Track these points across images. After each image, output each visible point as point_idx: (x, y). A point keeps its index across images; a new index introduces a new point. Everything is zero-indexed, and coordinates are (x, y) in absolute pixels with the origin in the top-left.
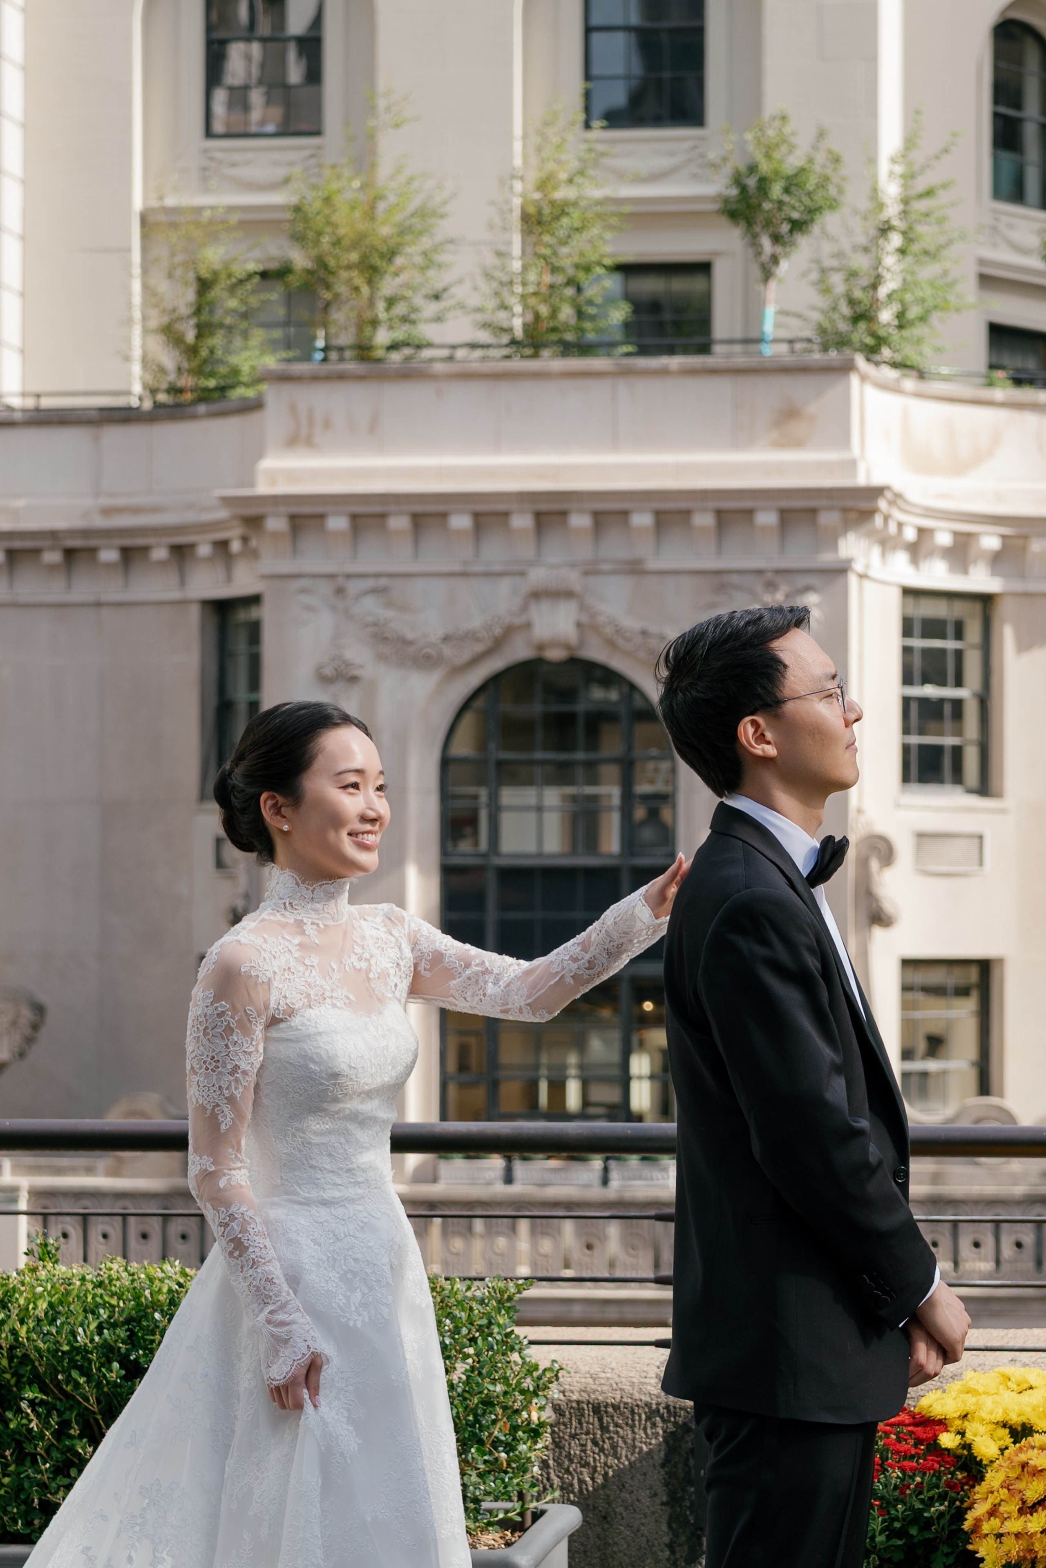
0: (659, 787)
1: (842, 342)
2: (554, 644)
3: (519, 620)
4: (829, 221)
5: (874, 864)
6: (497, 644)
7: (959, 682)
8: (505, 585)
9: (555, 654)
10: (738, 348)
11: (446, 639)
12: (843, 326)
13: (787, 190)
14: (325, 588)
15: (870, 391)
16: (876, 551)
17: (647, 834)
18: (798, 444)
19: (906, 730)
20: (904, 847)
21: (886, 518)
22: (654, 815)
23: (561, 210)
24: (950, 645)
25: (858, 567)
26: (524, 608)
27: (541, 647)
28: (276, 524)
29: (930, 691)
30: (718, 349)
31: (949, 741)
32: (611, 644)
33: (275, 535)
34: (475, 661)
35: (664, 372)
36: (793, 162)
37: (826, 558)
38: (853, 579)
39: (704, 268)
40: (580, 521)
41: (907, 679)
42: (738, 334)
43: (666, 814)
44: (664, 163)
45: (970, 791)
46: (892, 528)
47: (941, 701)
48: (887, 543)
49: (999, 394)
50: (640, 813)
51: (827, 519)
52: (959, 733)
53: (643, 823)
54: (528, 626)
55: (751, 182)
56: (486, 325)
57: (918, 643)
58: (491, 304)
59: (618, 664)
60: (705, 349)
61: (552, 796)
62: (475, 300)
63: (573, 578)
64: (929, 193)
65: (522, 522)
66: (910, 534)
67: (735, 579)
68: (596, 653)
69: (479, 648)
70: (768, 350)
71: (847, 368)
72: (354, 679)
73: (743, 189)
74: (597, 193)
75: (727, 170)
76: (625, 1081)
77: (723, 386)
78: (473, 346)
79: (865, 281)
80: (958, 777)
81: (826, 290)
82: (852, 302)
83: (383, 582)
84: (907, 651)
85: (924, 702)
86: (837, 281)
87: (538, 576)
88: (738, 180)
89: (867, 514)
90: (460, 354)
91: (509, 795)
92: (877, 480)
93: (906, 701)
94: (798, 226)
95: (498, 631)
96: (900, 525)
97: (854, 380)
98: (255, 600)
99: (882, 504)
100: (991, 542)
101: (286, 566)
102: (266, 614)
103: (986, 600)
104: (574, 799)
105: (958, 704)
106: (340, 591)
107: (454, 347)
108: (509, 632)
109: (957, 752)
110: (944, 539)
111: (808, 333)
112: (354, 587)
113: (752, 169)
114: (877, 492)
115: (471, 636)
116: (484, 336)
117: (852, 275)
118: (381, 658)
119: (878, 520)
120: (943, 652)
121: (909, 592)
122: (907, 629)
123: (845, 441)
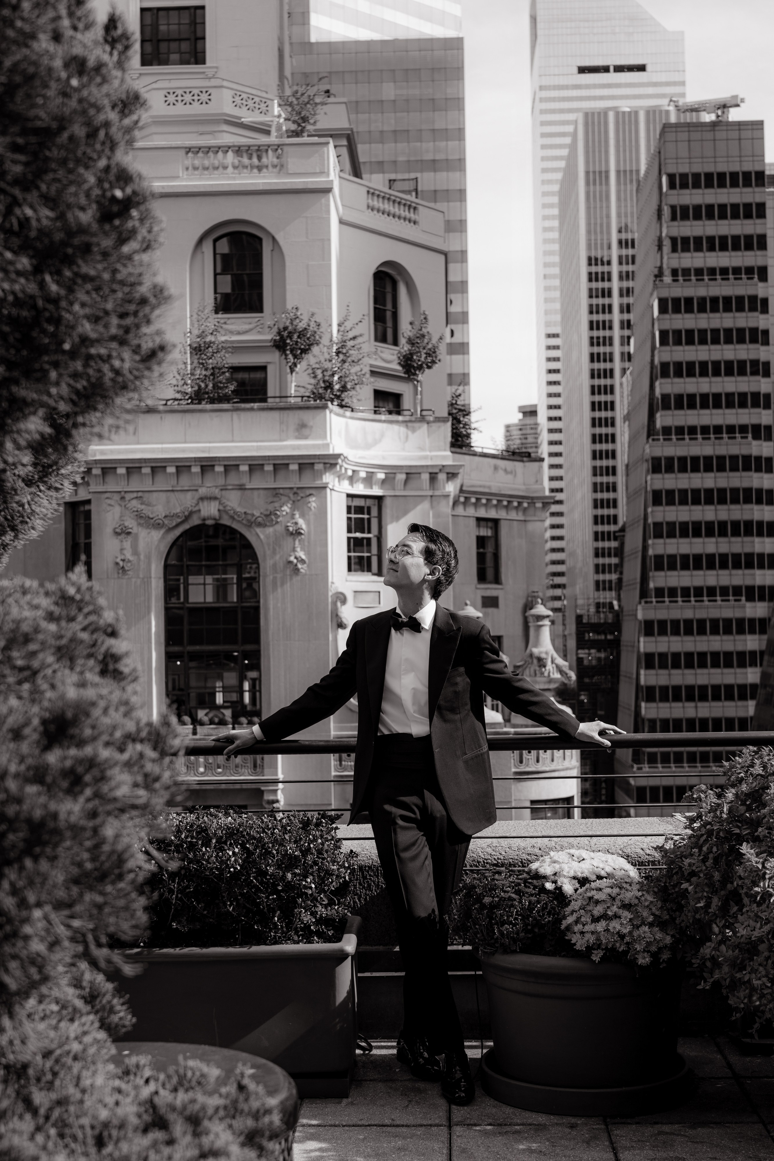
0: (252, 574)
1: (321, 397)
2: (209, 518)
3: (197, 509)
4: (315, 349)
5: (339, 604)
6: (187, 518)
7: (369, 532)
8: (189, 495)
9: (209, 522)
10: (278, 400)
11: (166, 517)
12: (321, 391)
13: (299, 337)
14: (117, 497)
15: (333, 416)
16: (337, 480)
17: (247, 594)
18: (306, 438)
19: (349, 551)
20: (350, 597)
21: (341, 467)
22: (250, 586)
23: (209, 345)
24: (366, 516)
25: (330, 486)
26: (197, 504)
27: (204, 520)
28: (96, 471)
29: (358, 535)
30: (269, 400)
31: (366, 555)
32: (232, 518)
33: (96, 476)
34: (177, 525)
35: (252, 409)
36: (301, 326)
37: (318, 483)
38: (328, 490)
39: (263, 369)
40: (219, 469)
41: (349, 531)
42: (278, 395)
43: (255, 586)
44: (247, 327)
45: (374, 574)
46: (343, 471)
47: (363, 538)
48: (340, 477)
49: (383, 417)
50: (244, 585)
51: (319, 467)
52: (369, 551)
53: (246, 589)
54: (199, 511)
55: (285, 334)
56: (178, 392)
57: (353, 516)
58: (181, 383)
59: (235, 526)
60: (264, 400)
61: (209, 579)
62: (174, 382)
63: (216, 492)
64: (354, 338)
65: (196, 469)
66: (350, 473)
67: (281, 491)
68: (226, 521)
69: (179, 520)
70: (292, 400)
71: (325, 407)
72: (129, 533)
73: (282, 337)
74: (223, 339)
75: (275, 330)
76: (241, 692)
77: (276, 414)
78: (175, 399)
79: (330, 373)
80: (369, 570)
81: (315, 377)
82: (324, 381)
83: (140, 494)
84: (349, 519)
85: (355, 539)
86: (319, 372)
87: (203, 491)
88: (279, 333)
89: (334, 465)
90: (169, 403)
91: (192, 579)
92: (337, 451)
93: (349, 539)
94: (305, 351)
95: (186, 513)
96: (346, 469)
97: (328, 411)
98: (88, 502)
99: (340, 461)
100: (381, 476)
101: (100, 488)
102: (93, 507)
103: (379, 499)
104: (217, 580)
105: (369, 540)
106: (123, 498)
107: (167, 400)
108: (191, 513)
109: (369, 558)
110: (363, 475)
111: (307, 394)
112: (128, 496)
113: (285, 328)
114: (338, 456)
115: (176, 515)
116: (178, 396)
117: (325, 370)
118: (139, 524)
119: (338, 467)
120: (363, 519)
121: (349, 496)
122: (349, 509)
123: (325, 437)
